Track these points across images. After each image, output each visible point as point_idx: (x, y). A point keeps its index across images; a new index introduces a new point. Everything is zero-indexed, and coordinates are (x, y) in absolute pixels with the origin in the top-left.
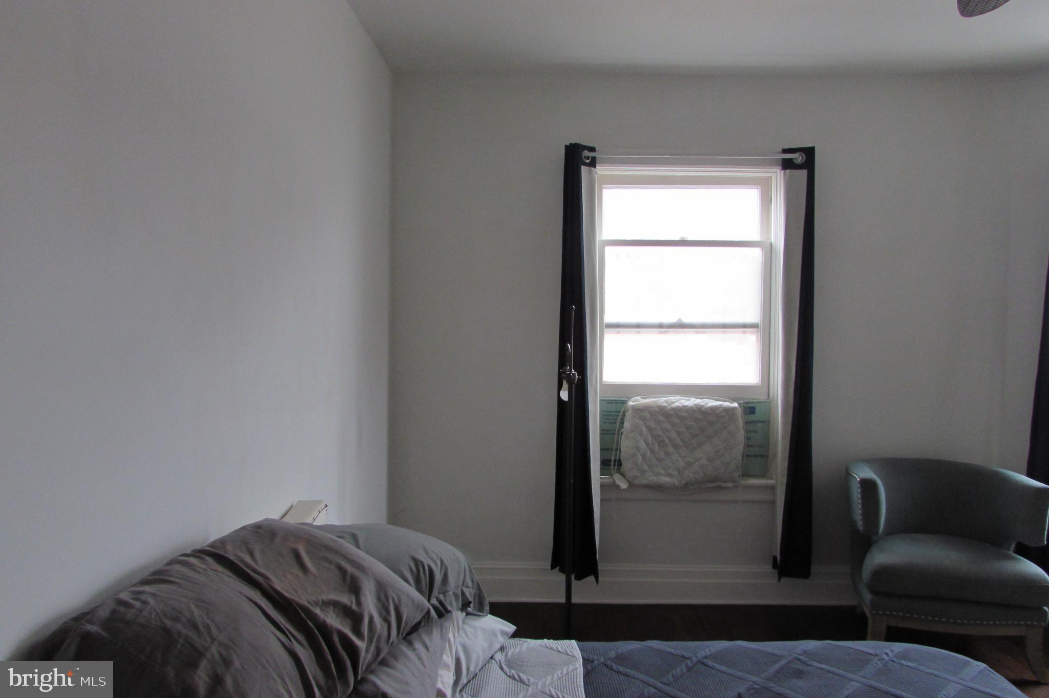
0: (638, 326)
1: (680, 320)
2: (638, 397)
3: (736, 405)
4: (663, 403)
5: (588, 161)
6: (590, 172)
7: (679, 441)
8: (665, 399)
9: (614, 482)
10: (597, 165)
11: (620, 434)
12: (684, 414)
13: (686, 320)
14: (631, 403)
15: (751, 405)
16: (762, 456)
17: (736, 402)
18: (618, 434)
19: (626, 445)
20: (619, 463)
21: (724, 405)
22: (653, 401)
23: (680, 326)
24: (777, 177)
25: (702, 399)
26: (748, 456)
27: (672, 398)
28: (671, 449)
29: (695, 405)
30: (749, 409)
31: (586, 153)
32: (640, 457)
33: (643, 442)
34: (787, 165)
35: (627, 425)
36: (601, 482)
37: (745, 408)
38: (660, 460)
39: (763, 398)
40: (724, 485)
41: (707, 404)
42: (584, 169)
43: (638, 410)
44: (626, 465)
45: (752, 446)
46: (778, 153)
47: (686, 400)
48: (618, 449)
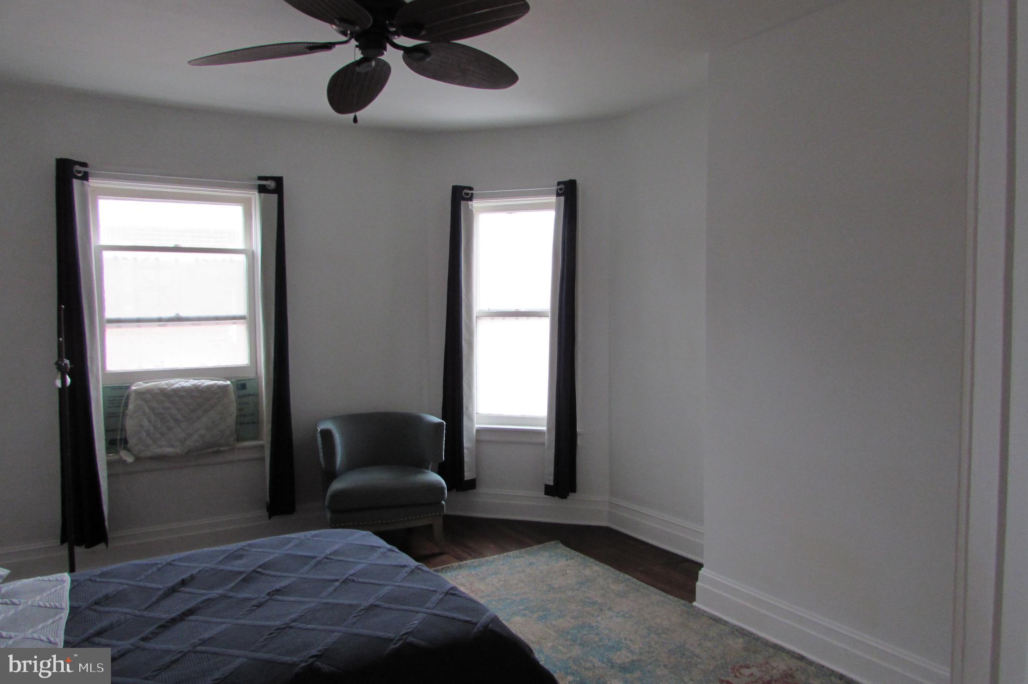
0: (139, 321)
1: (177, 314)
2: (140, 383)
3: (229, 382)
4: (163, 385)
5: (80, 175)
6: (83, 185)
7: (179, 417)
8: (165, 382)
9: (121, 458)
10: (90, 178)
11: (124, 415)
12: (182, 394)
13: (183, 314)
14: (134, 388)
15: (243, 382)
16: (253, 423)
17: (229, 380)
18: (123, 416)
19: (130, 425)
20: (125, 441)
21: (218, 384)
22: (155, 384)
23: (178, 319)
24: (255, 197)
25: (198, 380)
26: (241, 424)
27: (172, 381)
28: (172, 424)
29: (193, 385)
30: (241, 386)
31: (78, 168)
32: (144, 434)
33: (146, 420)
34: (262, 189)
35: (131, 407)
36: (107, 460)
37: (237, 385)
38: (163, 434)
39: (252, 375)
40: (222, 449)
41: (203, 383)
42: (76, 183)
43: (140, 394)
44: (132, 442)
45: (245, 416)
46: (255, 180)
47: (185, 381)
48: (123, 429)
